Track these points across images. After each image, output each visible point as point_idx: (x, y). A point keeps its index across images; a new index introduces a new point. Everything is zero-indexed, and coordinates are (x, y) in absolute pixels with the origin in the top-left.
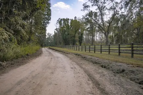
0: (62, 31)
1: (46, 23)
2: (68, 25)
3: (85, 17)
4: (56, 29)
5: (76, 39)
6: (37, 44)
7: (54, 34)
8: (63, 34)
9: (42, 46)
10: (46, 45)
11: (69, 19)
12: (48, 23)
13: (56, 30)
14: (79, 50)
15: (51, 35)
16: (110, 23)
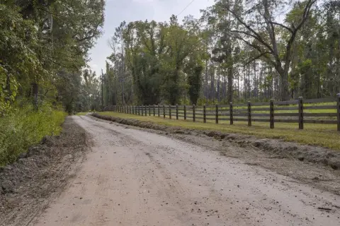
0: (135, 63)
1: (90, 32)
2: (153, 41)
3: (208, 14)
4: (112, 58)
5: (180, 85)
6: (54, 103)
7: (105, 72)
8: (136, 72)
9: (69, 110)
10: (80, 106)
11: (154, 24)
12: (96, 33)
13: (112, 61)
14: (205, 119)
15: (94, 75)
16: (296, 30)
